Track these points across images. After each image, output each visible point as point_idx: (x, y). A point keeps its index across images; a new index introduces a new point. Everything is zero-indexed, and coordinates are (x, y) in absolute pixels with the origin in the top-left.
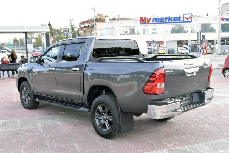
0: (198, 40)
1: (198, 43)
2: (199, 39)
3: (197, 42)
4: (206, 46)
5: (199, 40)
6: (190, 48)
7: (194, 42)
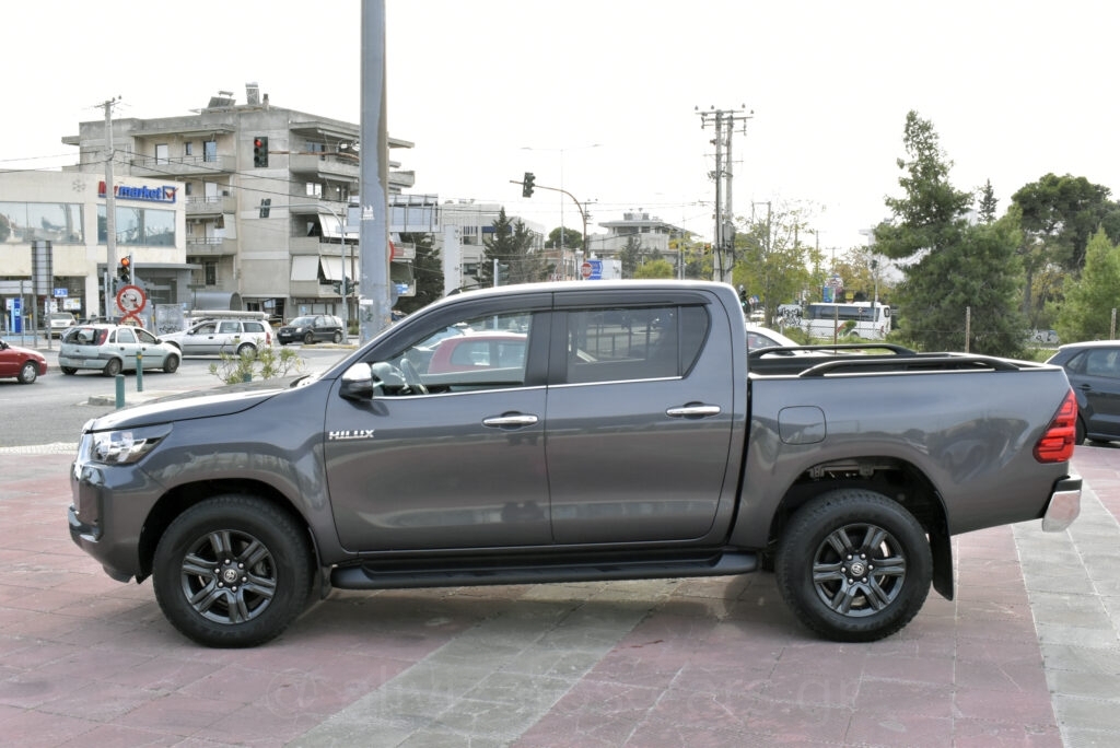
0: (36, 275)
1: (36, 288)
2: (42, 272)
3: (28, 284)
4: (139, 303)
5: (43, 278)
6: (18, 314)
7: (17, 283)
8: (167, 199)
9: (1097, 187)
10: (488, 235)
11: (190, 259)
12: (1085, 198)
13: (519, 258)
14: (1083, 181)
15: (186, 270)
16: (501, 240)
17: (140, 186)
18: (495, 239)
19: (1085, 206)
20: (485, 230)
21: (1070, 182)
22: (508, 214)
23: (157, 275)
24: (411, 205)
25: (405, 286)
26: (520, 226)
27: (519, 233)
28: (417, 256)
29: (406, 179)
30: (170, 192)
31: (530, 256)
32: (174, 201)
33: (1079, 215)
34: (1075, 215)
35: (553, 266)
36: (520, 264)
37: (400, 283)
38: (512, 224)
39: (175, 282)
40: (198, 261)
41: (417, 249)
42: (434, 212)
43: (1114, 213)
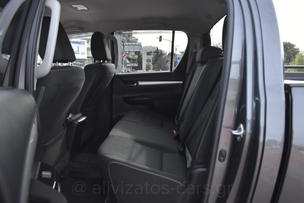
8: (83, 44)
9: (293, 44)
10: (155, 53)
11: (88, 57)
12: (290, 47)
13: (160, 58)
14: (289, 43)
15: (87, 59)
16: (157, 54)
17: (77, 41)
18: (156, 54)
19: (289, 49)
20: (154, 52)
21: (286, 43)
22: (159, 49)
23: (81, 61)
24: (135, 45)
25: (135, 64)
26: (161, 51)
27: (161, 53)
28: (138, 57)
29: (136, 40)
30: (83, 42)
31: (163, 58)
32: (84, 44)
33: (288, 51)
34: (287, 51)
35: (168, 60)
36: (161, 60)
37: (134, 63)
38: (159, 51)
39: (84, 62)
40: (90, 58)
41: (138, 56)
42: (140, 46)
43: (296, 50)
